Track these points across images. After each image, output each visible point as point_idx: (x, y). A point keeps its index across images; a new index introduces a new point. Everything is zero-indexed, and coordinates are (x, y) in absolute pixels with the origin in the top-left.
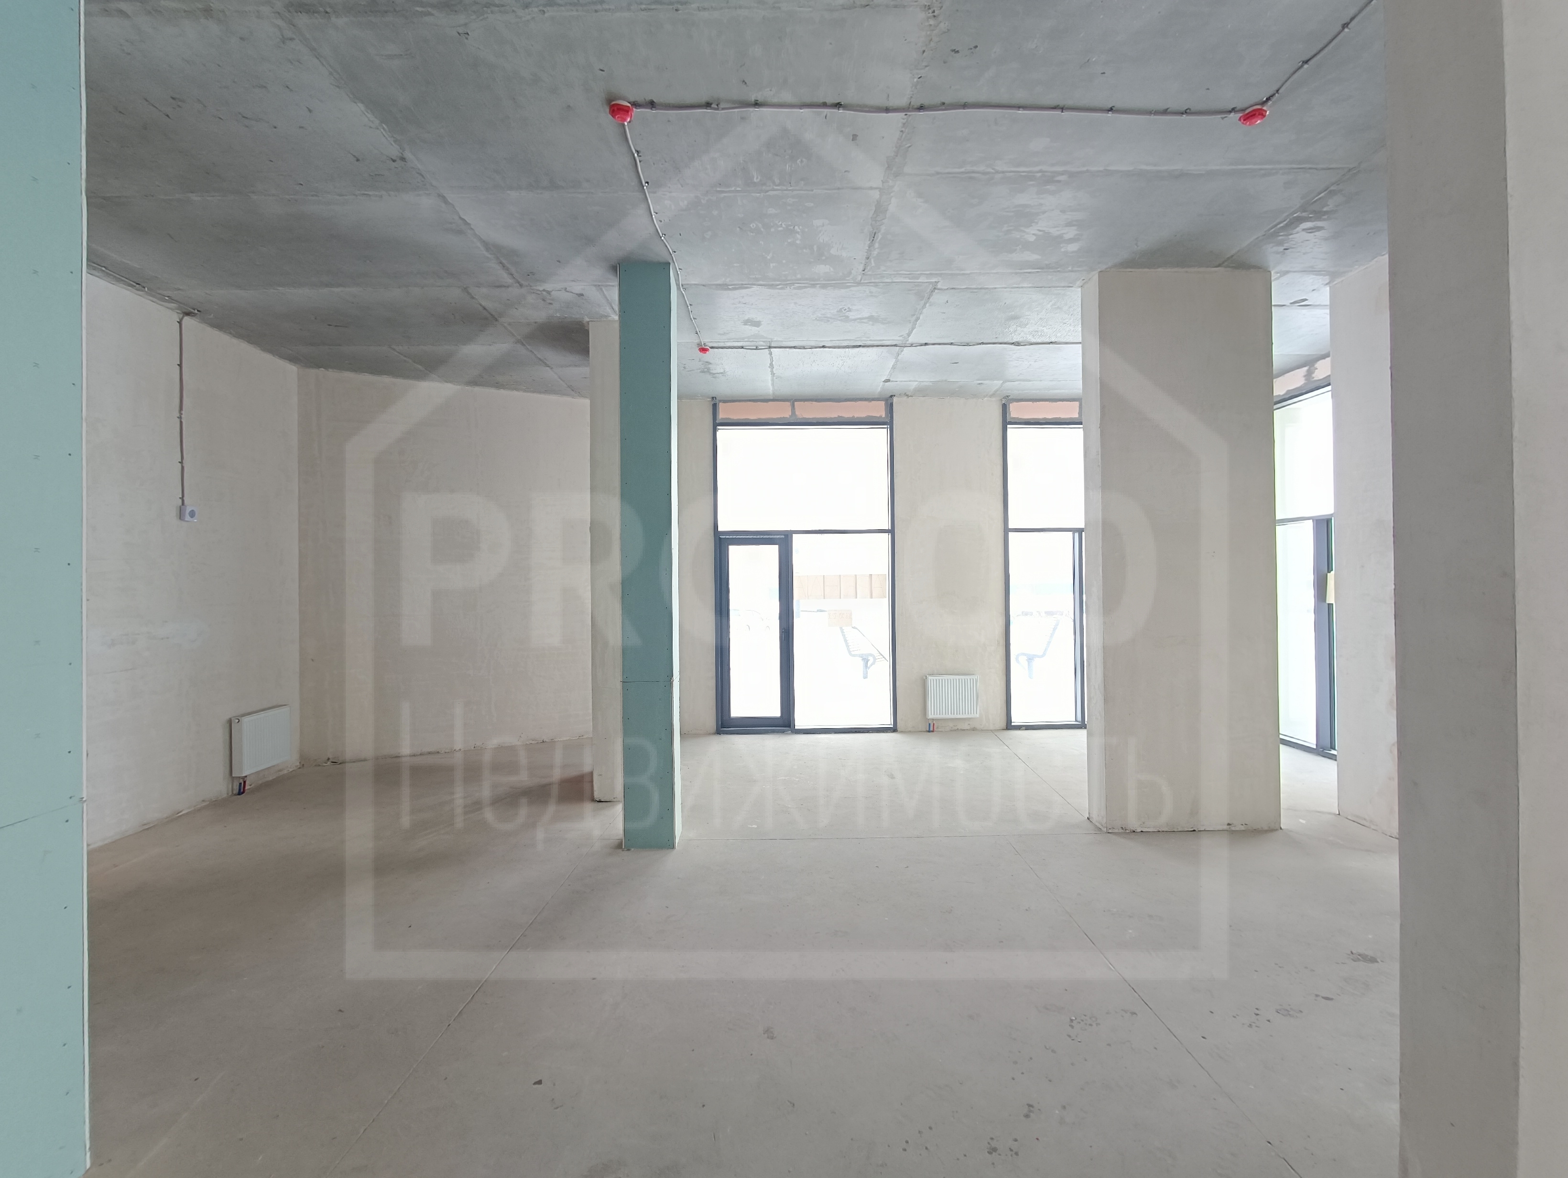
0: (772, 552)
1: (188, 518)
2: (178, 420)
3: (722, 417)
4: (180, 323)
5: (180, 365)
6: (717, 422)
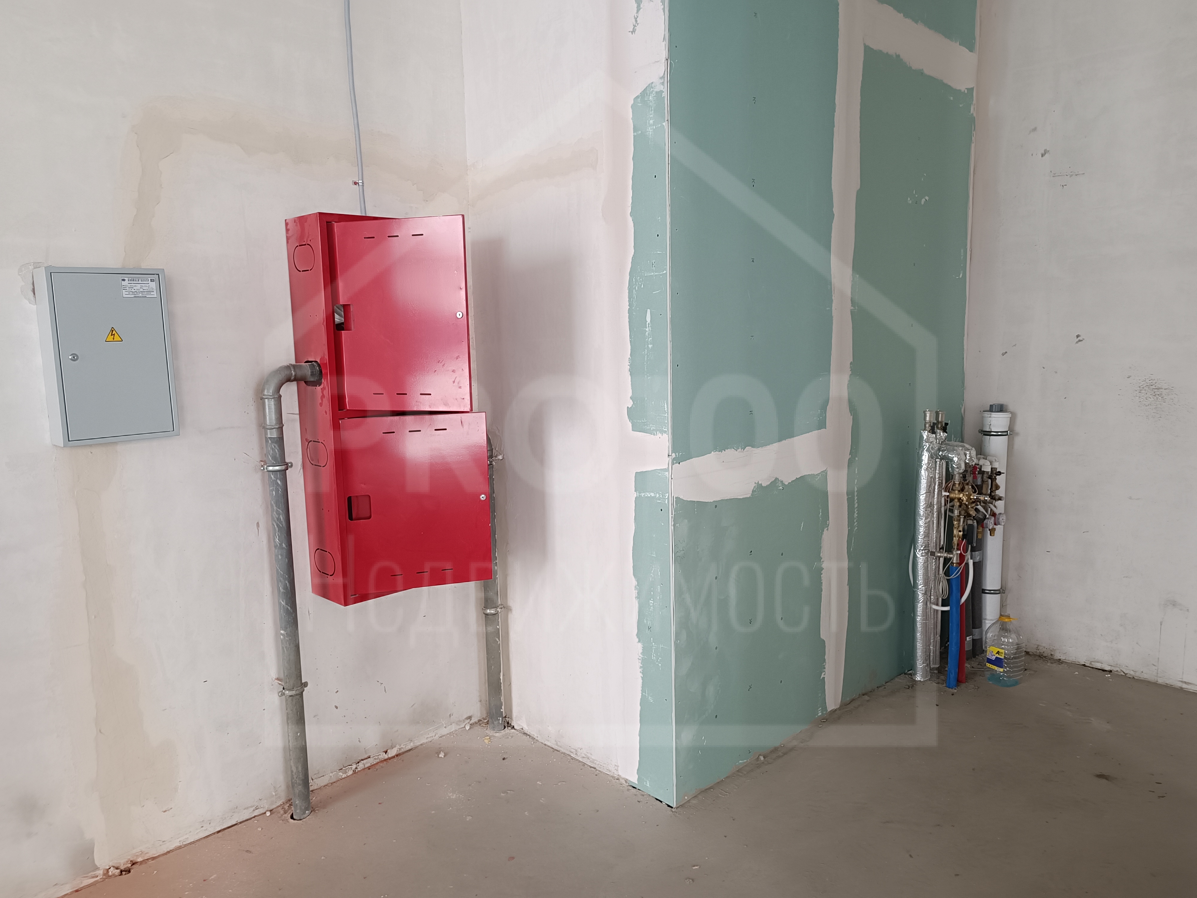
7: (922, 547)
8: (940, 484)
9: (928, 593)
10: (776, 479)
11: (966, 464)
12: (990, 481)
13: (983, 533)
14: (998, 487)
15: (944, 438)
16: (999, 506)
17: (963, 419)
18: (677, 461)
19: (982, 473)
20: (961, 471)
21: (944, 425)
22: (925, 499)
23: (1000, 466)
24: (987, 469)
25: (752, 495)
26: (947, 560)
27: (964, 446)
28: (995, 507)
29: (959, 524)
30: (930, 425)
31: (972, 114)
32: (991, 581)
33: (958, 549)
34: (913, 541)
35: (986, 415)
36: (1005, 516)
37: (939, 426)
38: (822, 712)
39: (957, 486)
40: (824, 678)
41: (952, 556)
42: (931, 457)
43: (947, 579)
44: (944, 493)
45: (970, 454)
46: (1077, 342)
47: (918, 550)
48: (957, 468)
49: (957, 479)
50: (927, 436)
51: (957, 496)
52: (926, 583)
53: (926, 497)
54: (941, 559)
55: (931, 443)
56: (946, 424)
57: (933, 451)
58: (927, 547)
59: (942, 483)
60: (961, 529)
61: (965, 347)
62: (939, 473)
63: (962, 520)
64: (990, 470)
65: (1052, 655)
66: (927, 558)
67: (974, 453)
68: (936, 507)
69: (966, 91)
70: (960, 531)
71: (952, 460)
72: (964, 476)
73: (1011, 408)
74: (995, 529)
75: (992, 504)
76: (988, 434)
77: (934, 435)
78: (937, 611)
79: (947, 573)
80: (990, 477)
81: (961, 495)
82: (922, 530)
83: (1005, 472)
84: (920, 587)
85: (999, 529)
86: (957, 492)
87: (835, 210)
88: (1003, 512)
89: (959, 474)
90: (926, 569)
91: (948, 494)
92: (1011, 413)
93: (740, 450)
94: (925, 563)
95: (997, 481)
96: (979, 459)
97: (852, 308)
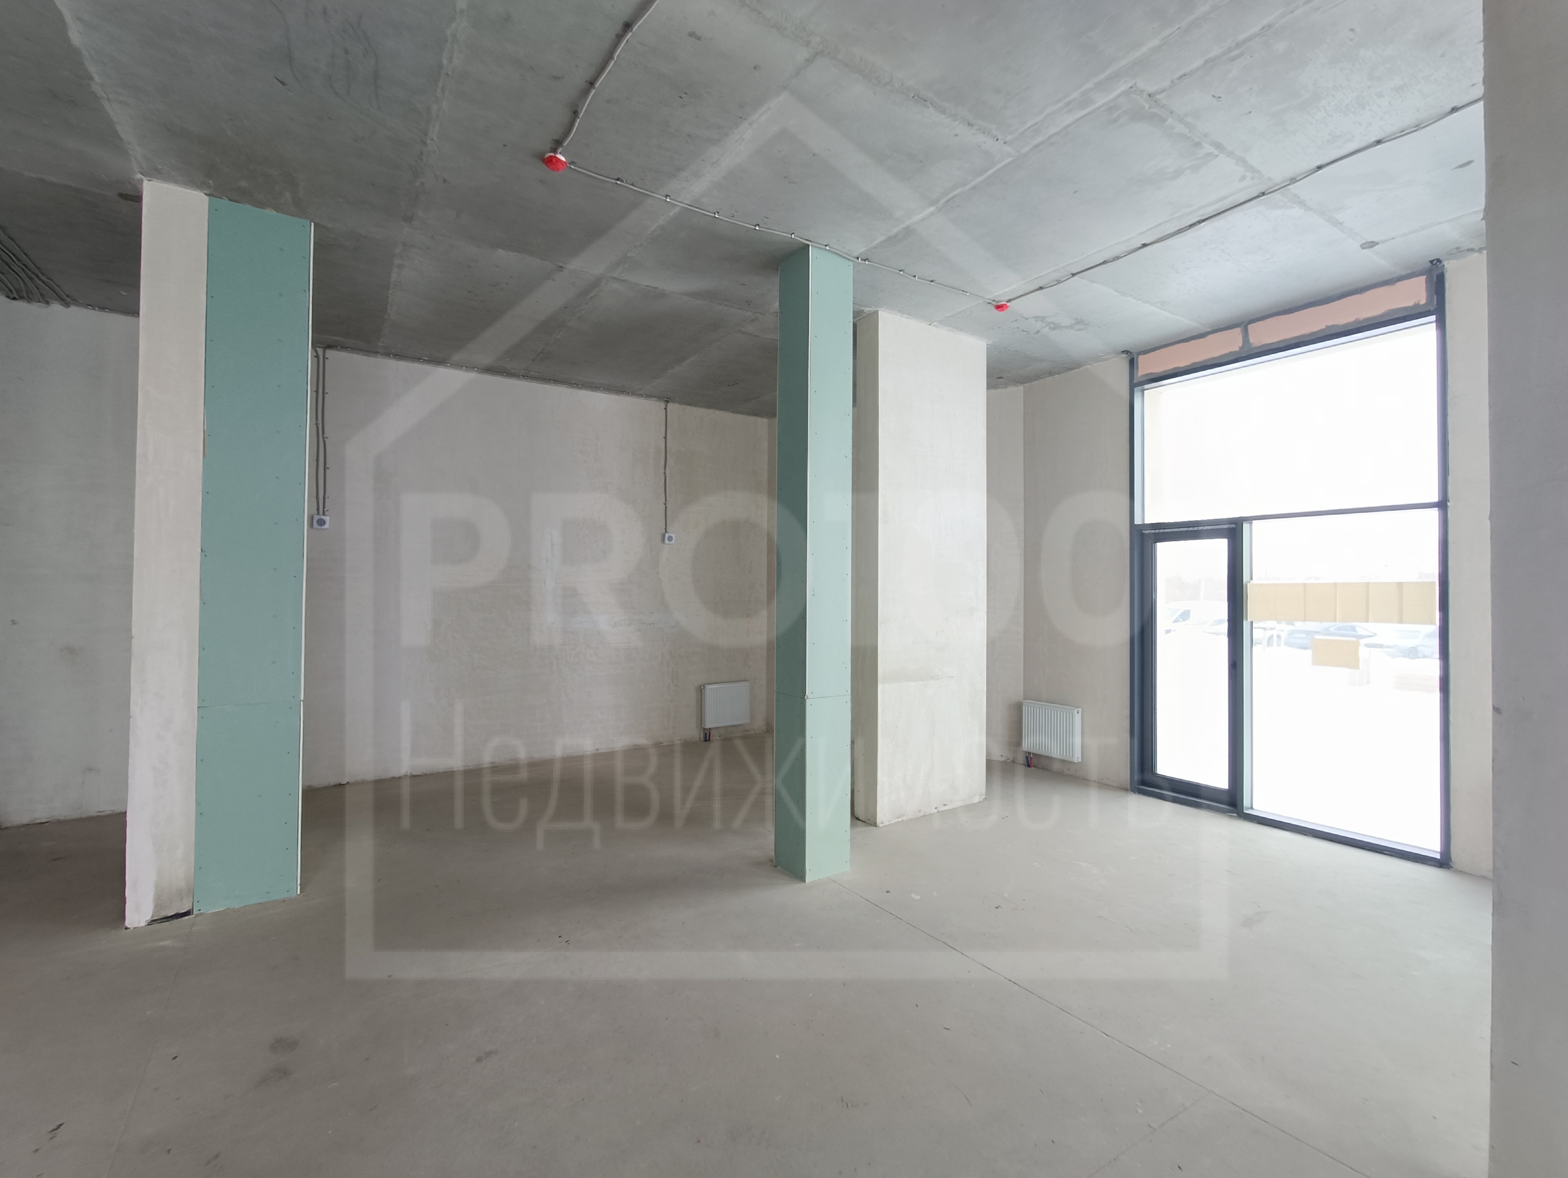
0: (1221, 546)
1: (666, 541)
2: (664, 475)
3: (1142, 374)
4: (666, 409)
5: (665, 438)
6: (1135, 381)
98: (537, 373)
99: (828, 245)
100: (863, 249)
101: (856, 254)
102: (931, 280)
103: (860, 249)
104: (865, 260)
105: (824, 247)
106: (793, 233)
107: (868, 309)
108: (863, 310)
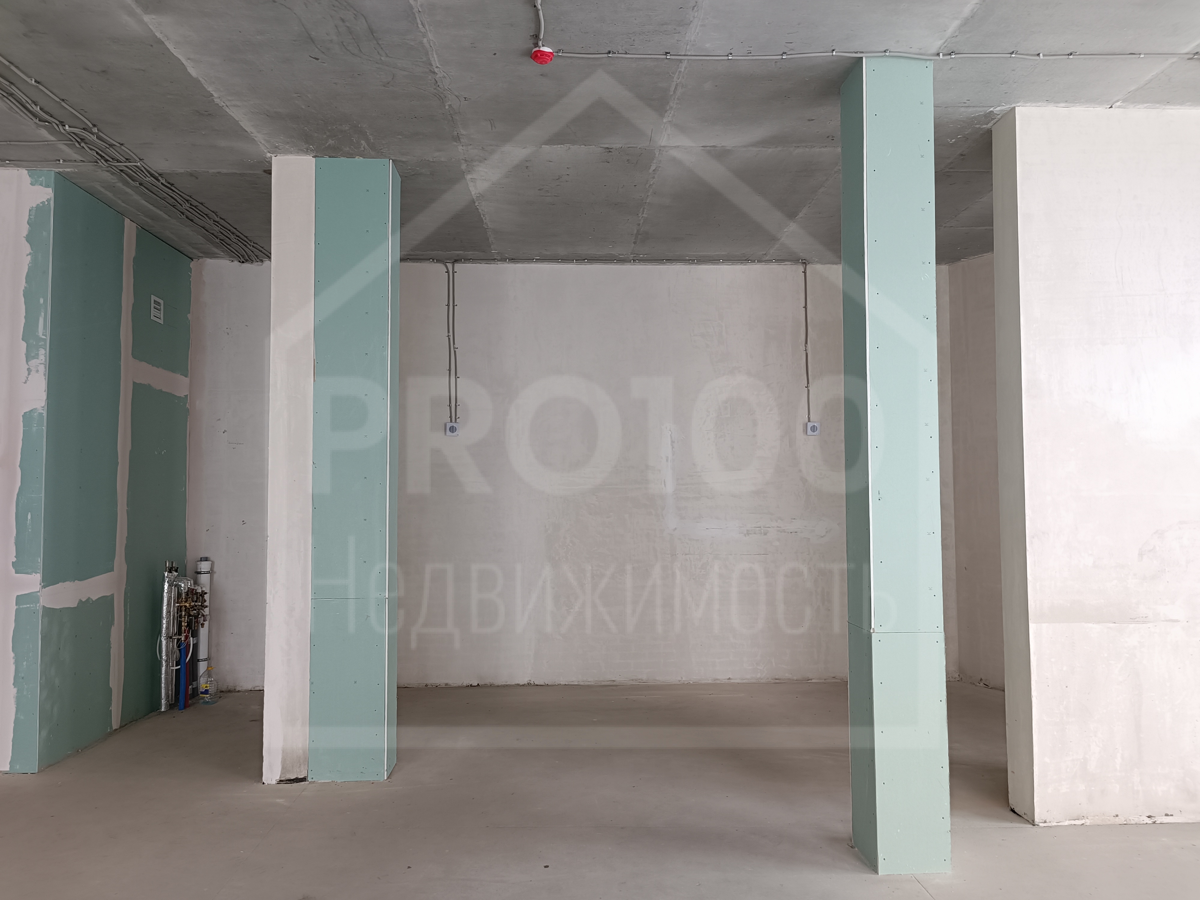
1: (809, 432)
4: (805, 272)
5: (806, 307)
7: (165, 635)
8: (174, 600)
9: (168, 660)
10: (89, 598)
11: (188, 588)
12: (201, 597)
13: (198, 626)
14: (205, 601)
15: (176, 576)
16: (206, 611)
17: (186, 566)
18: (44, 587)
19: (197, 593)
20: (186, 591)
21: (176, 568)
22: (166, 609)
23: (207, 589)
24: (199, 591)
25: (77, 605)
26: (179, 640)
27: (186, 579)
28: (204, 611)
29: (185, 619)
30: (169, 569)
31: (188, 407)
32: (203, 654)
33: (184, 633)
34: (160, 632)
35: (199, 563)
36: (209, 616)
37: (174, 569)
38: (110, 729)
39: (184, 599)
40: (111, 710)
41: (181, 637)
42: (170, 585)
43: (179, 650)
44: (177, 605)
45: (190, 582)
46: (243, 524)
47: (162, 637)
48: (184, 590)
49: (184, 596)
50: (167, 575)
51: (184, 605)
52: (167, 655)
53: (167, 607)
54: (175, 640)
55: (169, 578)
56: (177, 568)
57: (170, 582)
58: (167, 634)
59: (175, 600)
60: (186, 622)
61: (187, 527)
62: (173, 595)
63: (186, 618)
64: (201, 591)
65: (235, 689)
66: (168, 641)
67: (192, 582)
68: (172, 613)
69: (184, 397)
70: (186, 623)
71: (181, 586)
72: (187, 594)
73: (212, 559)
74: (204, 624)
75: (202, 610)
76: (200, 573)
77: (171, 574)
78: (173, 670)
79: (179, 646)
80: (201, 595)
81: (186, 604)
82: (164, 626)
83: (209, 592)
84: (164, 657)
85: (206, 624)
86: (183, 602)
87: (119, 460)
88: (208, 614)
89: (185, 593)
90: (167, 647)
91: (178, 605)
92: (212, 561)
93: (72, 582)
94: (166, 643)
95: (205, 598)
96: (195, 587)
97: (127, 509)
98: (646, 254)
99: (887, 50)
100: (940, 43)
101: (934, 50)
102: (1069, 52)
103: (935, 44)
104: (950, 54)
105: (883, 54)
106: (834, 50)
107: (998, 108)
108: (992, 111)
